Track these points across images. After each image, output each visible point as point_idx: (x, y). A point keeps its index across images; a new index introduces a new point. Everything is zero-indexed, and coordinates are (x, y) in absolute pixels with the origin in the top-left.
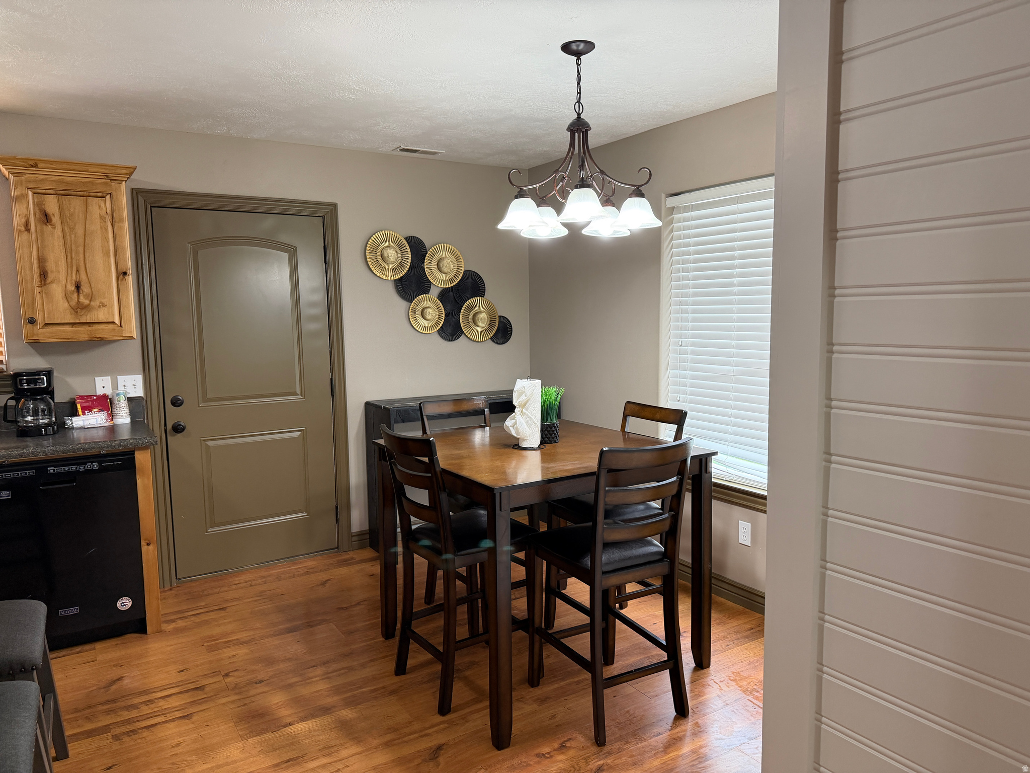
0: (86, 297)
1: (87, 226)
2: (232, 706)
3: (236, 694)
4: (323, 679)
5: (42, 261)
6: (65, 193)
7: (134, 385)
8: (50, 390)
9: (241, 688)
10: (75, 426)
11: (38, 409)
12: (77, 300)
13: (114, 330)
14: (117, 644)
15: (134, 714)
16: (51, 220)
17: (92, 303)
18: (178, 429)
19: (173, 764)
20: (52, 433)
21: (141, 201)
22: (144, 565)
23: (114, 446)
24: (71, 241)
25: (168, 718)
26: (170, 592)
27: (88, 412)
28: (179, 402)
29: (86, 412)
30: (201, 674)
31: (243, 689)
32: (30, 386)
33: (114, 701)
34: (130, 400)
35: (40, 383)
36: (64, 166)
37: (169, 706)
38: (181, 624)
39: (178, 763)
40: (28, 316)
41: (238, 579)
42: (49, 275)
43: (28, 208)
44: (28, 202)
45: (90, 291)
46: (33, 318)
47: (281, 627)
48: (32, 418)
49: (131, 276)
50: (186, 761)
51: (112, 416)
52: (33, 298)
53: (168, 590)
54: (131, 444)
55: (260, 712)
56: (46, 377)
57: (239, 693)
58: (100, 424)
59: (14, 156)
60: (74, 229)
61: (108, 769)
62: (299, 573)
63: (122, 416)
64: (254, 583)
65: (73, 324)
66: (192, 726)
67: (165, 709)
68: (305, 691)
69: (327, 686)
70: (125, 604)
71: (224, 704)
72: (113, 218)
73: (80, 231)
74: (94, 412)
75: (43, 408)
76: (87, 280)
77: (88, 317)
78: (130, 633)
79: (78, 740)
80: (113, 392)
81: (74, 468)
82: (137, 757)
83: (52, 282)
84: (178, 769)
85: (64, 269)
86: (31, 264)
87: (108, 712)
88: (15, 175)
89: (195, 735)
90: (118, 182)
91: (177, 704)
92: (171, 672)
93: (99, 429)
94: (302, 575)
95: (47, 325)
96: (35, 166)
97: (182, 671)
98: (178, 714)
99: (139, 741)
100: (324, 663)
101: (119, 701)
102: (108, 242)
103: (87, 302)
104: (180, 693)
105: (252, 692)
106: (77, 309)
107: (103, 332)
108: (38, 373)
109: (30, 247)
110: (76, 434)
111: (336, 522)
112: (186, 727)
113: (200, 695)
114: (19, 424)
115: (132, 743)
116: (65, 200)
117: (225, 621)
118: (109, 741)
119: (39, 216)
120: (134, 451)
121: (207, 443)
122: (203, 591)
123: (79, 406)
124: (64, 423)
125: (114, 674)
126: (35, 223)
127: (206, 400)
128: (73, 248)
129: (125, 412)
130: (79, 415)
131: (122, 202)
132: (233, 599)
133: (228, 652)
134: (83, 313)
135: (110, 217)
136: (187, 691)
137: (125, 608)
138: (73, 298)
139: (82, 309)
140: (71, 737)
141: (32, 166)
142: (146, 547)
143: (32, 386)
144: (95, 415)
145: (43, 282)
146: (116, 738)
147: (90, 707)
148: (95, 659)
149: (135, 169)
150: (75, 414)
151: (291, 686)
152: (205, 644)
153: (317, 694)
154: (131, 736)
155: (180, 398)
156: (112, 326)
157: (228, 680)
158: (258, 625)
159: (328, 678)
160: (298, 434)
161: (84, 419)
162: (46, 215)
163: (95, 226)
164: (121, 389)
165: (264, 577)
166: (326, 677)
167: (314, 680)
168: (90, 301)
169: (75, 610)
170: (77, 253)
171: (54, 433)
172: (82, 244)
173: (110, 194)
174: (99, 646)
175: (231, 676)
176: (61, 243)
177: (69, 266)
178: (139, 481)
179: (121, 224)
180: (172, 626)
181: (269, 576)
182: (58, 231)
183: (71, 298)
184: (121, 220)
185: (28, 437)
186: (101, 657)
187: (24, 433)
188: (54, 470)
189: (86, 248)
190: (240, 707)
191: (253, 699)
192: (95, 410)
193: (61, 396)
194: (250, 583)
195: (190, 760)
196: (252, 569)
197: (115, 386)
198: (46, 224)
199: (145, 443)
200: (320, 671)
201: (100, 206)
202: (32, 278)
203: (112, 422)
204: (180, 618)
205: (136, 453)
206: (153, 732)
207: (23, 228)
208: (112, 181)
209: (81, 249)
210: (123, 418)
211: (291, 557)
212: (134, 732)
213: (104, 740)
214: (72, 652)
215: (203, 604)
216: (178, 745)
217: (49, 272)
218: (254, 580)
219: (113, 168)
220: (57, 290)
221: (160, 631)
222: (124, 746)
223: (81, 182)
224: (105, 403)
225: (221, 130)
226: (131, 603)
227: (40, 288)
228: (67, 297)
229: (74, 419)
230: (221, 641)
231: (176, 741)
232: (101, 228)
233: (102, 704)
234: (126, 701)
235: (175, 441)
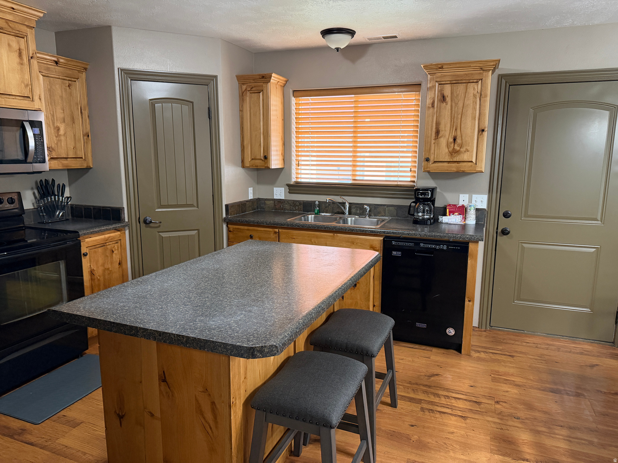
0: (458, 145)
1: (465, 101)
2: (493, 425)
3: (498, 418)
4: (564, 440)
5: (438, 124)
6: (455, 82)
7: (482, 201)
8: (432, 199)
9: (503, 416)
10: (443, 222)
11: (425, 209)
12: (453, 147)
13: (472, 166)
14: (444, 353)
15: (436, 400)
16: (446, 99)
17: (461, 149)
18: (505, 232)
19: (445, 444)
20: (429, 224)
21: (504, 81)
22: (465, 312)
23: (457, 238)
24: (455, 111)
25: (453, 412)
26: (484, 333)
27: (452, 215)
28: (509, 215)
29: (451, 214)
30: (482, 394)
31: (505, 418)
32: (422, 196)
33: (430, 387)
34: (477, 210)
35: (427, 195)
36: (457, 65)
37: (456, 405)
38: (483, 355)
39: (448, 445)
40: (426, 157)
41: (529, 339)
42: (440, 133)
43: (435, 94)
44: (435, 91)
45: (461, 142)
46: (428, 158)
47: (548, 386)
48: (422, 214)
49: (487, 132)
50: (453, 446)
51: (465, 218)
52: (430, 146)
53: (483, 331)
54: (467, 238)
55: (510, 439)
56: (431, 192)
57: (501, 419)
58: (457, 222)
59: (431, 63)
60: (457, 104)
61: (411, 426)
62: (575, 351)
63: (471, 219)
64: (539, 346)
65: (449, 162)
66: (464, 425)
67: (454, 406)
68: (549, 442)
69: (567, 447)
70: (451, 332)
71: (488, 421)
72: (481, 95)
73: (460, 104)
74: (456, 215)
75: (427, 210)
76: (460, 135)
77: (458, 158)
78: (453, 349)
79: (405, 400)
80: (468, 204)
81: (434, 247)
82: (429, 428)
83: (441, 137)
84: (446, 449)
85: (449, 129)
86: (432, 126)
87: (425, 392)
88: (431, 74)
89: (463, 432)
90: (488, 71)
91: (461, 406)
92: (465, 384)
93: (456, 225)
94: (577, 353)
95: (435, 162)
96: (442, 68)
97: (472, 386)
98: (460, 413)
99: (433, 418)
100: (570, 428)
101: (432, 388)
102: (476, 111)
103: (458, 148)
104: (466, 400)
105: (510, 423)
106: (452, 153)
107: (465, 167)
108: (427, 190)
109: (433, 117)
110: (443, 226)
111: (615, 323)
112: (460, 424)
113: (476, 408)
114: (415, 217)
115: (429, 417)
116: (455, 87)
117: (510, 365)
118: (418, 409)
119: (440, 98)
120: (469, 243)
121: (523, 244)
122: (504, 339)
123: (448, 211)
124: (438, 219)
125: (436, 371)
126: (437, 102)
127: (527, 216)
128: (455, 115)
129: (473, 217)
130: (447, 216)
131: (488, 84)
132: (521, 352)
133: (505, 387)
134: (455, 155)
135: (479, 95)
136: (470, 401)
137: (450, 334)
138: (451, 146)
139: (455, 153)
140: (402, 397)
141: (440, 68)
142: (468, 302)
143: (423, 196)
144: (456, 217)
145: (436, 137)
146: (422, 409)
147: (417, 384)
148: (429, 357)
149: (499, 61)
150: (445, 215)
151: (538, 432)
152: (492, 375)
153: (556, 449)
154: (430, 412)
155: (510, 212)
156: (471, 164)
157: (498, 406)
158: (531, 378)
159: (570, 441)
160: (594, 250)
161: (449, 218)
162: (444, 97)
163: (469, 101)
164: (473, 202)
165: (548, 344)
166: (569, 439)
167: (557, 436)
168: (460, 148)
169: (424, 326)
170: (457, 118)
171: (431, 224)
172: (461, 113)
173: (482, 79)
174: (435, 350)
175: (500, 404)
176: (449, 113)
177: (452, 126)
178: (469, 261)
179: (485, 99)
180: (477, 355)
181: (552, 345)
182: (449, 106)
183: (450, 146)
184: (486, 96)
185: (418, 224)
186: (433, 357)
187: (416, 222)
188: (423, 245)
189: (463, 115)
190: (498, 428)
191: (508, 428)
192: (456, 214)
193: (439, 203)
194: (536, 345)
195: (455, 447)
196: (541, 336)
197: (470, 201)
198: (443, 102)
199: (475, 239)
200: (564, 432)
201: (474, 88)
202: (431, 135)
203: (465, 222)
204: (484, 352)
205: (470, 244)
206: (442, 417)
207: (431, 106)
208: (484, 71)
209: (460, 116)
210: (471, 220)
211: (573, 338)
212: (432, 411)
213: (416, 408)
214: (421, 348)
215: (501, 348)
216: (452, 433)
217: (441, 131)
218: (540, 344)
219: (486, 62)
220: (443, 141)
221: (469, 355)
222: (424, 416)
223: (466, 74)
224: (462, 211)
225: (567, 23)
226: (454, 332)
227: (435, 141)
228: (448, 146)
229: (444, 217)
230: (503, 377)
231: (452, 430)
232: (473, 102)
233: (423, 385)
234: (435, 390)
235: (502, 239)
